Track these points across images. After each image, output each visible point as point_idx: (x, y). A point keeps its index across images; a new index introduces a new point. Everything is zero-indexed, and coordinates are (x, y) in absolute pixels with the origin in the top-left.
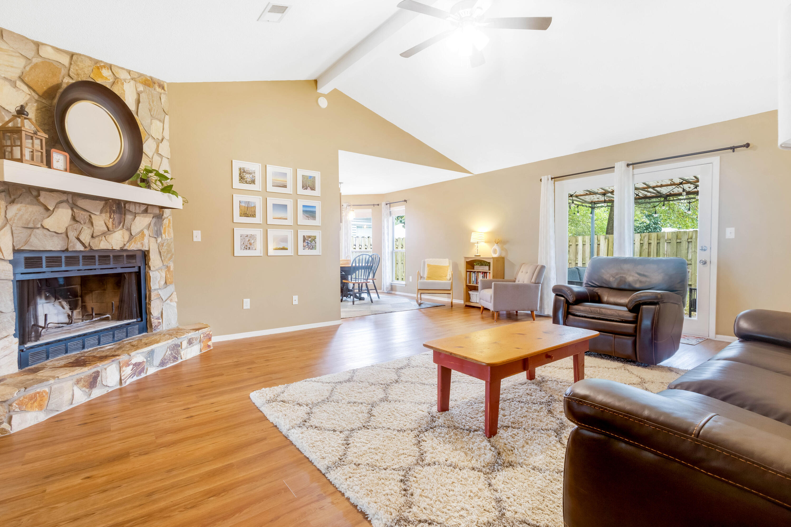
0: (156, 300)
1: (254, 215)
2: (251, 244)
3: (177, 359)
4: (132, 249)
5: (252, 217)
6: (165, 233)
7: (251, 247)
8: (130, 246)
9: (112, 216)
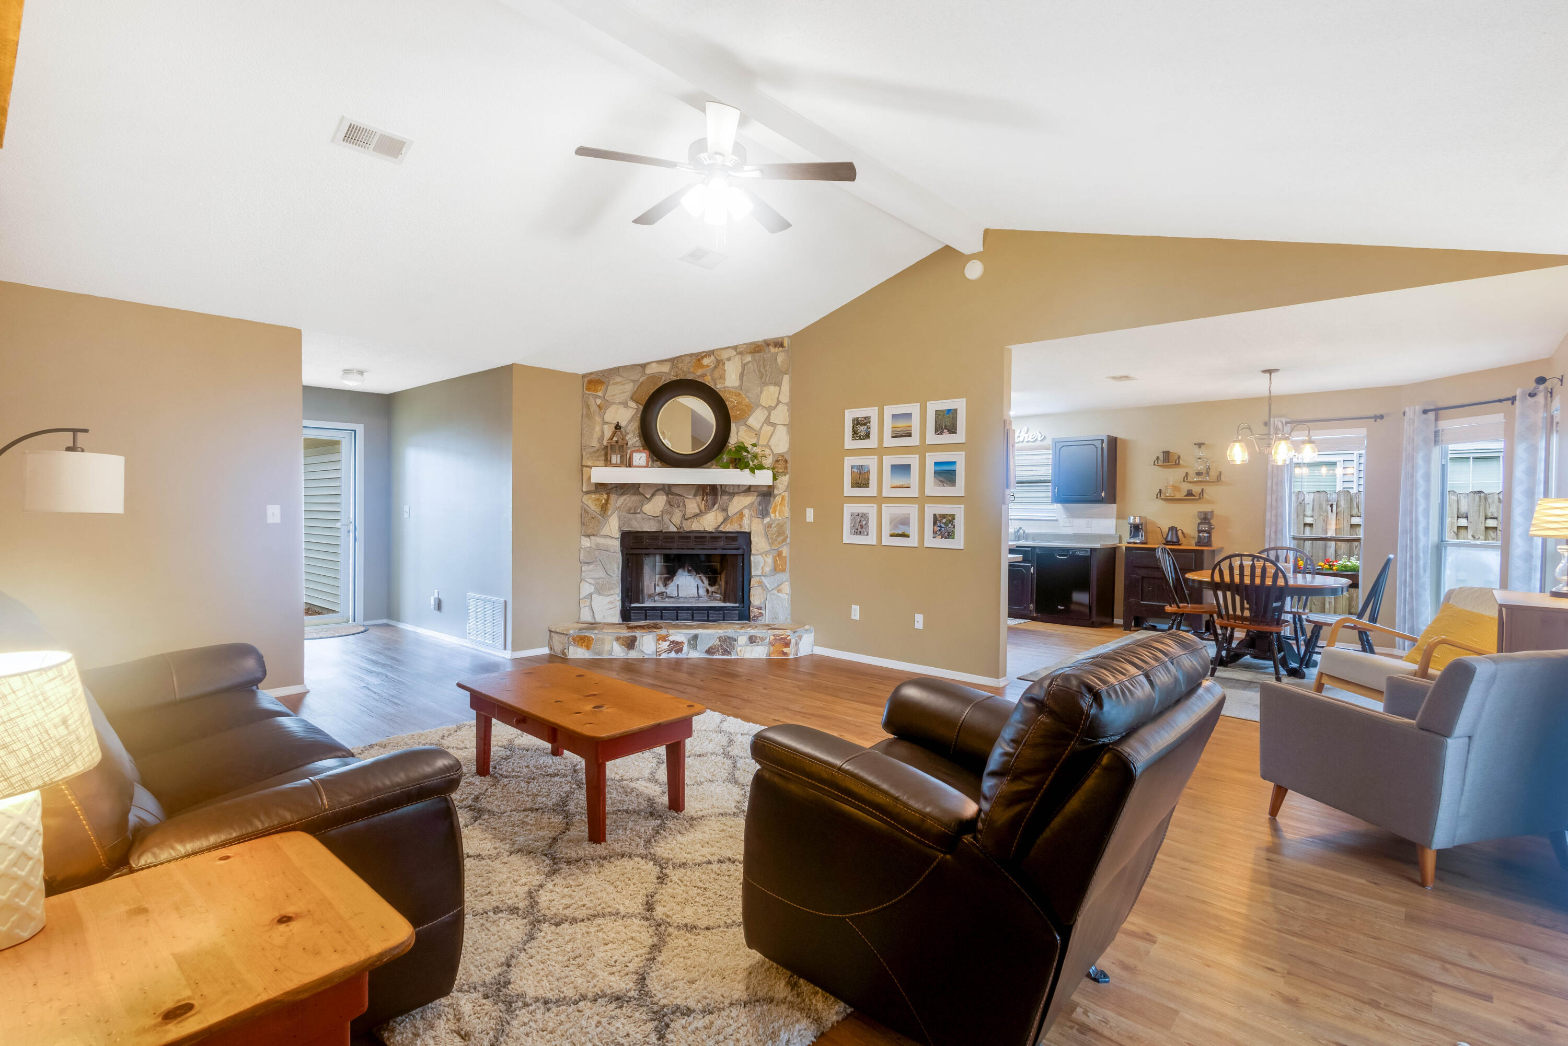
0: (757, 588)
1: (866, 485)
2: (862, 527)
3: (730, 653)
4: (728, 530)
5: (865, 487)
6: (774, 512)
7: (862, 530)
8: (725, 528)
9: (705, 498)
